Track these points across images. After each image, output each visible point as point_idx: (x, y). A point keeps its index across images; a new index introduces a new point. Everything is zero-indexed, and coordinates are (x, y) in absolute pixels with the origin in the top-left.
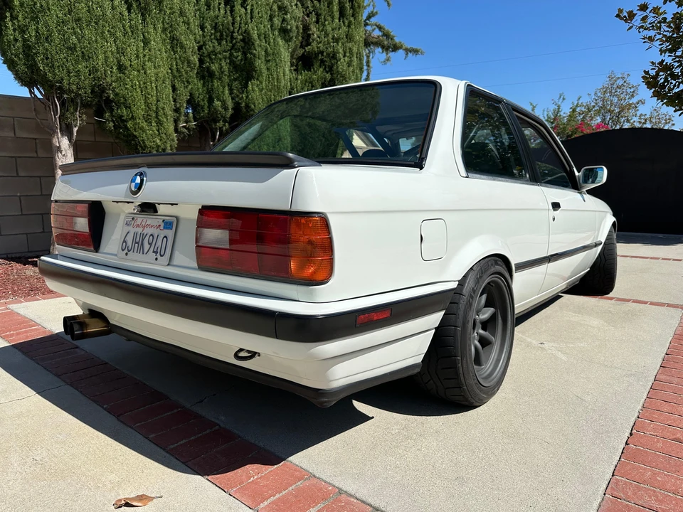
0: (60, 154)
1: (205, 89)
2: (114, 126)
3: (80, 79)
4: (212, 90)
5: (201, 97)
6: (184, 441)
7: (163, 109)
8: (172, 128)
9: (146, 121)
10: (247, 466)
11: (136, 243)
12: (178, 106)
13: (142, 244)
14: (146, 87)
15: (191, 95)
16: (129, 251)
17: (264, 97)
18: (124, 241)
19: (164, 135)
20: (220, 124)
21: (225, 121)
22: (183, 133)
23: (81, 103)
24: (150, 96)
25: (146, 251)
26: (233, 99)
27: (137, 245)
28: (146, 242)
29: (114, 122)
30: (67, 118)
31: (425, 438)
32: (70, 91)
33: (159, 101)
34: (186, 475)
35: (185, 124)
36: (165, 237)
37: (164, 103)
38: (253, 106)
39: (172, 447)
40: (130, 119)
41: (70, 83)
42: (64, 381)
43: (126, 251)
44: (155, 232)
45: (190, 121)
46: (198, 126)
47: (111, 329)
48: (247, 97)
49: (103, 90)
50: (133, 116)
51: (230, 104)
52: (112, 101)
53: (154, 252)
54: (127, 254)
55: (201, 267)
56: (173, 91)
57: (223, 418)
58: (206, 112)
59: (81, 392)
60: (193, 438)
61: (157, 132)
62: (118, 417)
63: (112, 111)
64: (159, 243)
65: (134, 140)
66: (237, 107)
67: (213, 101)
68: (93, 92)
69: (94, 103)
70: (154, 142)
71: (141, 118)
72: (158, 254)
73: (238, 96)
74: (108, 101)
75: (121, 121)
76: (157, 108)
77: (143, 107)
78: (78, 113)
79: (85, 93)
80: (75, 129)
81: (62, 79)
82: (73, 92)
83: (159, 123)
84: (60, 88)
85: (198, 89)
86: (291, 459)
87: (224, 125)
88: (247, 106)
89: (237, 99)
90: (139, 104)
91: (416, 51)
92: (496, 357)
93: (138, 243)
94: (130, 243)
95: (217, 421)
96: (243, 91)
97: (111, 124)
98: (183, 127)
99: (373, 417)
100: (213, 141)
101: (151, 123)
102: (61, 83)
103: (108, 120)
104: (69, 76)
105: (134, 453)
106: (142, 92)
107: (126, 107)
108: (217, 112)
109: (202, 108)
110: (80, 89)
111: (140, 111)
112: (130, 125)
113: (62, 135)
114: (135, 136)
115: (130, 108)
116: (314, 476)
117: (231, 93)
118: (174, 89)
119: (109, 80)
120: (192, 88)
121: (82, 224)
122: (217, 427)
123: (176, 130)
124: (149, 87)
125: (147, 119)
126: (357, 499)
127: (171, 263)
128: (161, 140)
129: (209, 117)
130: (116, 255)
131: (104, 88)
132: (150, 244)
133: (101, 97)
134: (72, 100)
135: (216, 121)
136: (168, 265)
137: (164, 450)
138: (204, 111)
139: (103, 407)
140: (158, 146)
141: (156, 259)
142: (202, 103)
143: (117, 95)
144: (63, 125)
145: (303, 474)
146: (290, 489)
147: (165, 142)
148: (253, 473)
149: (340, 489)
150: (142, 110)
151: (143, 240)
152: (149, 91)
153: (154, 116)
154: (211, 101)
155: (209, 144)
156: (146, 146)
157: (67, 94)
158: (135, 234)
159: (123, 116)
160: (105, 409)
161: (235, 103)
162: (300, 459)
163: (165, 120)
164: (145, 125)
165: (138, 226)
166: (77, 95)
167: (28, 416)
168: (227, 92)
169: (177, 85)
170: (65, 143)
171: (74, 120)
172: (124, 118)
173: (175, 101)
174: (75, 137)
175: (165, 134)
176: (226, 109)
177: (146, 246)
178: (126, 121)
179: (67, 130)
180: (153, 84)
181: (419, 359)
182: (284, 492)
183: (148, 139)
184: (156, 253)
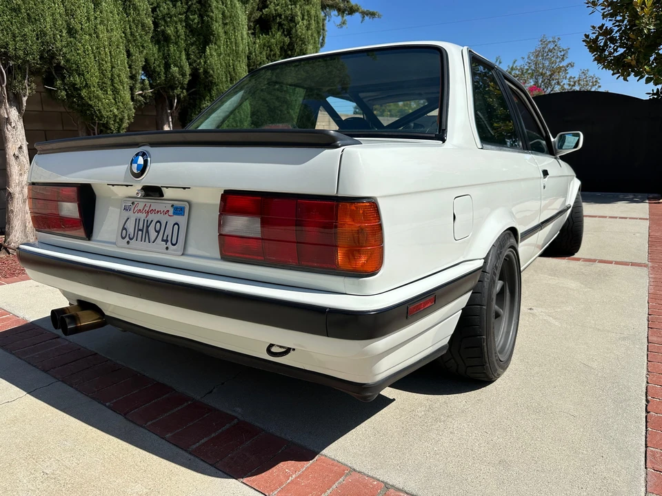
0: (9, 127)
1: (161, 54)
2: (66, 95)
3: (27, 44)
4: (169, 55)
5: (157, 63)
6: (206, 439)
7: (119, 76)
8: (128, 96)
9: (101, 89)
10: (281, 464)
11: (139, 230)
12: (134, 72)
13: (147, 231)
14: (100, 53)
15: (146, 60)
16: (131, 239)
17: (223, 62)
18: (124, 228)
19: (121, 104)
20: (178, 91)
21: (182, 88)
22: (140, 101)
23: (30, 71)
24: (104, 62)
25: (152, 239)
26: (190, 64)
27: (140, 232)
28: (151, 229)
29: (66, 90)
30: (15, 87)
31: (453, 419)
32: (17, 57)
33: (114, 67)
34: (219, 479)
35: (141, 92)
36: (176, 223)
37: (119, 70)
38: (211, 72)
39: (194, 447)
40: (84, 87)
41: (16, 48)
42: (55, 377)
43: (127, 239)
44: (163, 218)
45: (146, 89)
46: (155, 93)
48: (205, 62)
49: (53, 56)
50: (87, 84)
51: (187, 70)
52: (62, 68)
53: (163, 240)
54: (128, 242)
55: (224, 258)
56: (128, 57)
57: (239, 410)
58: (163, 78)
59: (77, 389)
60: (213, 435)
61: (113, 101)
62: (125, 415)
63: (63, 78)
64: (169, 231)
65: (88, 110)
66: (195, 73)
67: (170, 67)
68: (42, 58)
69: (44, 70)
70: (111, 111)
71: (96, 85)
72: (169, 243)
73: (195, 61)
74: (59, 68)
75: (74, 90)
76: (112, 75)
77: (97, 74)
78: (26, 81)
79: (34, 59)
80: (25, 99)
81: (7, 44)
82: (19, 58)
83: (115, 91)
84: (5, 53)
85: (154, 54)
86: (325, 452)
87: (182, 92)
88: (206, 72)
89: (194, 65)
90: (92, 70)
91: (372, 14)
92: (505, 330)
93: (142, 230)
94: (131, 230)
95: (234, 414)
96: (201, 56)
97: (64, 93)
98: (139, 94)
99: (394, 400)
100: (171, 109)
101: (106, 91)
102: (6, 48)
103: (59, 88)
104: (14, 40)
105: (155, 457)
106: (95, 58)
107: (79, 75)
108: (174, 78)
109: (159, 74)
110: (27, 55)
111: (94, 80)
112: (84, 93)
113: (11, 105)
114: (91, 106)
115: (83, 75)
116: (354, 470)
117: (188, 59)
118: (129, 54)
119: (58, 44)
120: (147, 53)
121: (70, 209)
122: (236, 421)
123: (132, 99)
124: (102, 53)
125: (102, 87)
126: (407, 493)
127: (186, 253)
128: (118, 109)
129: (166, 84)
130: (114, 243)
131: (54, 53)
132: (158, 232)
133: (51, 63)
134: (19, 68)
135: (173, 88)
136: (183, 254)
137: (185, 451)
138: (160, 77)
139: (105, 405)
140: (115, 116)
141: (167, 248)
142: (158, 69)
143: (68, 61)
144: (11, 94)
145: (342, 470)
146: (334, 487)
147: (123, 111)
148: (288, 470)
149: (386, 483)
150: (96, 77)
151: (148, 227)
152: (104, 56)
153: (108, 83)
154: (167, 66)
155: (167, 112)
156: (102, 116)
157: (13, 61)
158: (137, 221)
159: (76, 84)
160: (109, 407)
161: (192, 69)
162: (333, 451)
163: (121, 88)
164: (100, 93)
165: (139, 211)
166: (25, 62)
167: (24, 421)
168: (184, 57)
169: (132, 50)
170: (14, 114)
171: (22, 89)
172: (78, 86)
173: (130, 67)
174: (24, 108)
175: (122, 103)
176: (183, 75)
177: (153, 234)
178: (80, 89)
179: (15, 100)
180: (107, 49)
181: (446, 341)
182: (329, 492)
183: (104, 108)
184: (166, 241)
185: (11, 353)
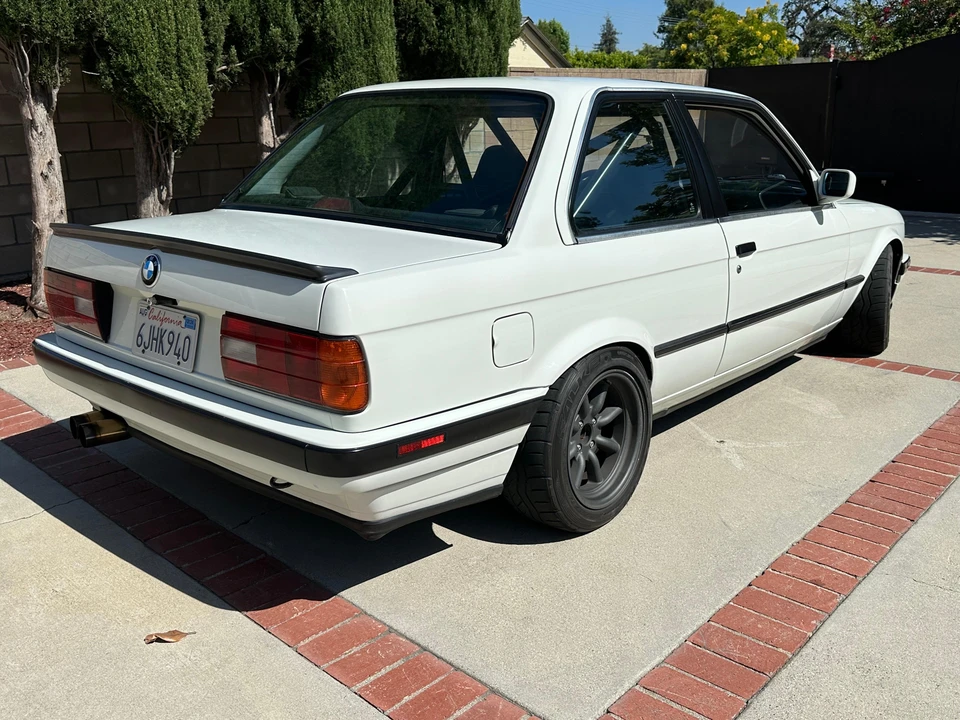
0: (34, 133)
1: (254, 6)
2: (113, 83)
3: (56, 14)
4: (266, 8)
5: (249, 21)
6: (222, 572)
7: (188, 50)
8: (204, 77)
9: (163, 73)
10: (291, 602)
11: (153, 339)
12: (212, 41)
13: (161, 342)
14: (160, 17)
15: (232, 18)
16: (146, 348)
17: (352, 14)
18: (139, 335)
19: (191, 93)
20: (281, 64)
21: (288, 59)
22: (223, 81)
23: (61, 50)
24: (166, 32)
25: (166, 352)
26: (300, 20)
27: (154, 342)
28: (165, 340)
29: (112, 76)
30: (41, 75)
31: (505, 571)
32: (44, 34)
33: (182, 38)
34: (223, 610)
35: (224, 67)
36: (187, 337)
37: (189, 41)
38: (333, 33)
39: (208, 578)
40: (138, 72)
41: (41, 21)
42: (76, 494)
43: (142, 347)
44: (177, 329)
45: (233, 62)
46: (245, 68)
47: (128, 432)
48: (323, 17)
49: (93, 27)
50: (141, 66)
51: (296, 30)
52: (108, 44)
53: (175, 354)
54: (143, 351)
55: (228, 380)
56: (203, 18)
57: (270, 544)
58: (258, 45)
59: (97, 509)
60: (232, 568)
61: (180, 89)
62: (145, 541)
63: (108, 58)
64: (181, 345)
65: (145, 104)
66: (308, 33)
67: (269, 26)
68: (77, 31)
69: (81, 48)
70: (177, 105)
71: (155, 68)
72: (180, 358)
73: (308, 15)
74: (102, 44)
75: (123, 75)
76: (178, 50)
77: (157, 50)
78: (56, 66)
79: (66, 35)
80: (55, 92)
81: (30, 17)
82: (46, 34)
83: (183, 74)
84: (28, 30)
85: (244, 7)
86: (343, 593)
87: (289, 65)
88: (324, 33)
89: (307, 21)
90: (149, 45)
92: (620, 470)
93: (156, 340)
94: (146, 339)
95: (263, 548)
96: (317, 7)
97: (109, 80)
98: (223, 71)
99: (451, 545)
100: (272, 92)
101: (170, 74)
102: (27, 22)
103: (103, 73)
104: (39, 10)
105: (165, 585)
106: (153, 26)
107: (130, 52)
108: (275, 44)
109: (252, 38)
110: (57, 29)
111: (152, 57)
112: (137, 80)
113: (36, 101)
114: (148, 98)
115: (136, 53)
116: (366, 613)
117: (297, 11)
118: (204, 14)
119: (100, 10)
120: (233, 8)
121: (85, 304)
122: (263, 555)
123: (211, 78)
124: (163, 17)
125: (164, 70)
126: (407, 638)
127: (196, 370)
128: (187, 101)
129: (262, 54)
130: (130, 350)
131: (94, 23)
132: (171, 344)
133: (90, 37)
134: (47, 47)
135: (274, 59)
136: (193, 372)
137: (199, 582)
138: (254, 44)
139: (126, 530)
140: (184, 112)
141: (179, 363)
142: (250, 31)
143: (114, 33)
144: (36, 86)
145: (355, 611)
146: (336, 626)
147: (195, 104)
148: (298, 609)
149: (391, 628)
150: (155, 54)
151: (162, 337)
152: (165, 23)
153: (175, 63)
154: (264, 26)
155: (265, 95)
156: (164, 113)
157: (38, 39)
158: (152, 328)
159: (125, 67)
160: (129, 532)
161: (303, 28)
162: (353, 594)
163: (192, 68)
164: (161, 79)
165: (154, 318)
166: (55, 39)
167: (39, 539)
168: (290, 10)
169: (208, 7)
170: (40, 113)
171: (51, 78)
172: (129, 70)
173: (206, 33)
174: (55, 105)
175: (194, 91)
176: (290, 39)
177: (166, 346)
178: (132, 75)
179: (43, 95)
180: (170, 11)
181: (501, 480)
182: (328, 630)
183: (167, 101)
184: (178, 355)
185: (30, 461)
